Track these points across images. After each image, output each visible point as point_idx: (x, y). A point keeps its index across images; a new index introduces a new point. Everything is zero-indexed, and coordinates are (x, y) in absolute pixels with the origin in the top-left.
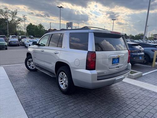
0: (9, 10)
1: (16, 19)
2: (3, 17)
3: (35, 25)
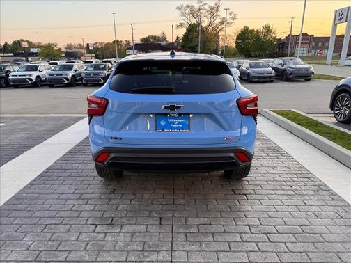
0: (205, 4)
1: (217, 21)
3: (255, 29)
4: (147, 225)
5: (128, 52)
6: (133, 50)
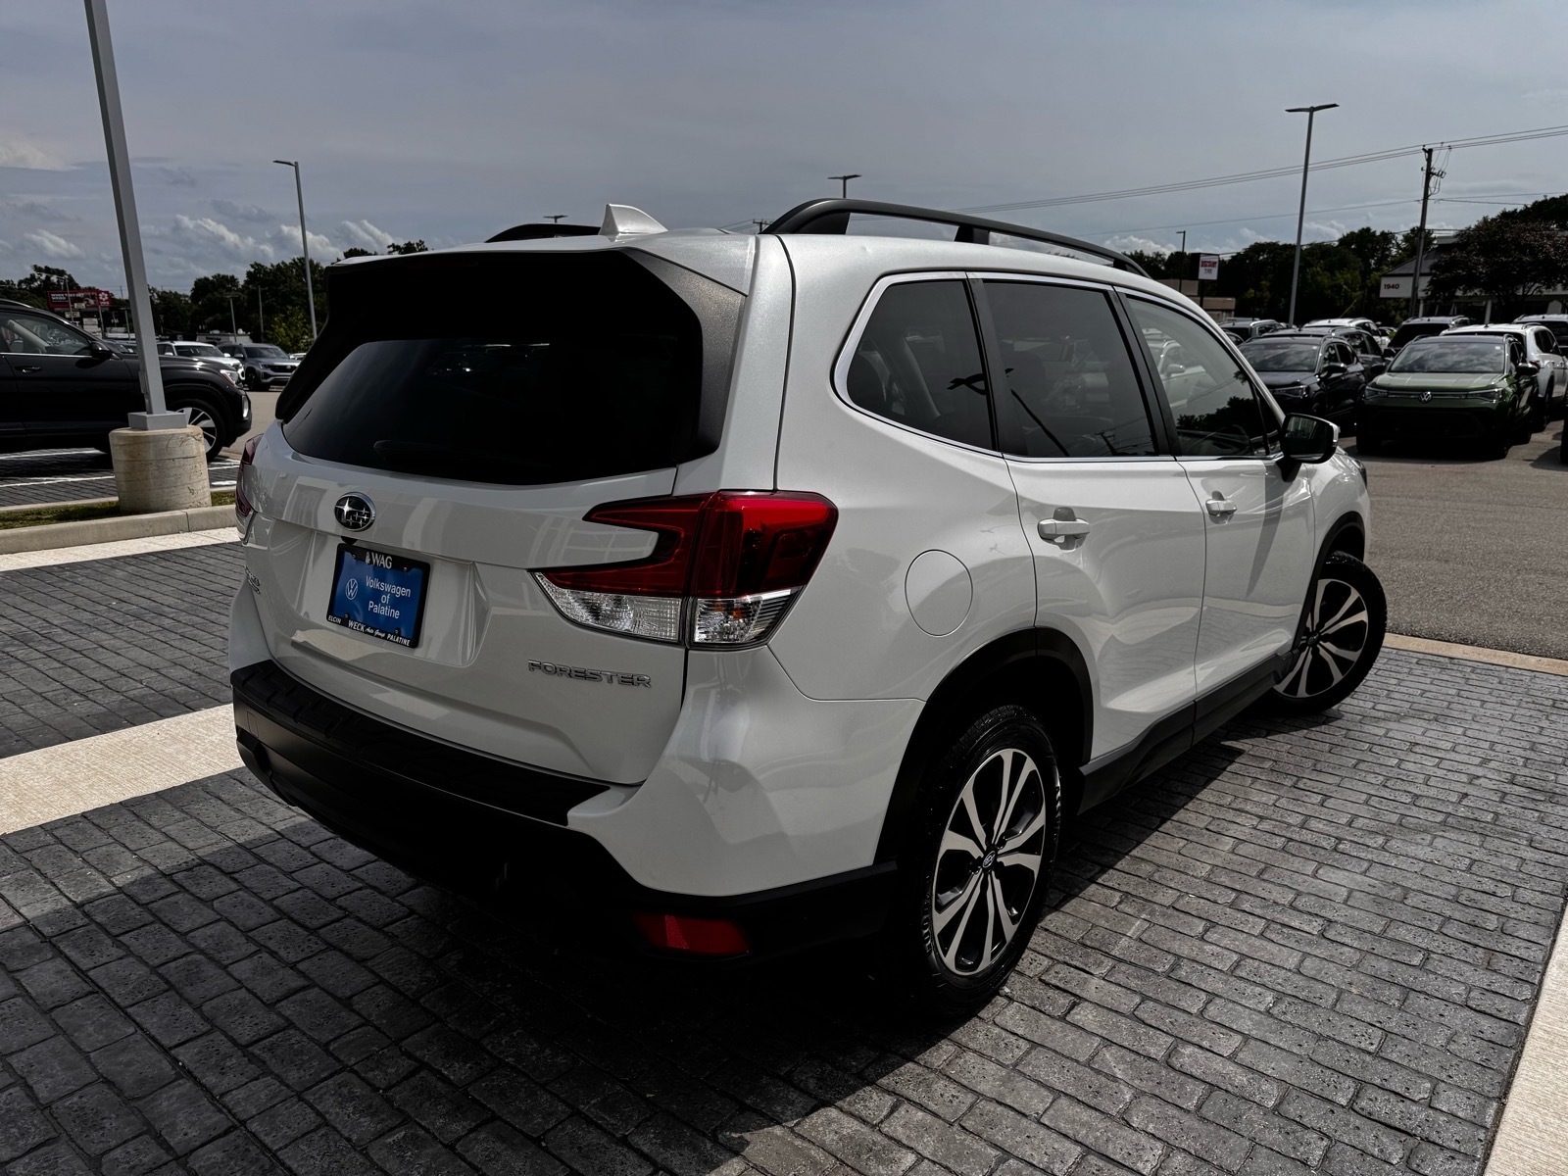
5: (1388, 287)
6: (1411, 279)
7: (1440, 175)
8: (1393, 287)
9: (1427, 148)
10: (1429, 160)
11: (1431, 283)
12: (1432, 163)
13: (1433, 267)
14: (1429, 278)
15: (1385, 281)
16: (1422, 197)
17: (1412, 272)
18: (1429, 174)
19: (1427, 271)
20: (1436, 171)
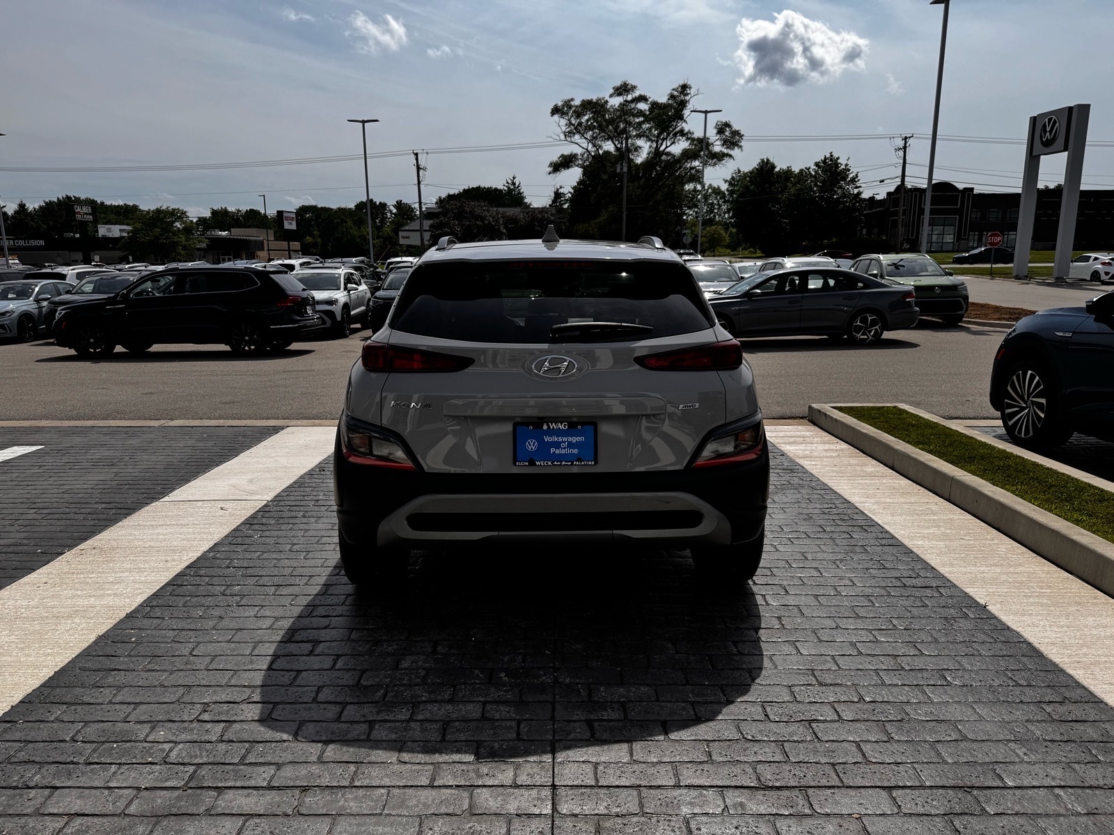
0: (642, 98)
1: (678, 148)
2: (609, 146)
3: (796, 169)
4: (484, 703)
5: (404, 237)
6: (419, 233)
7: (424, 169)
8: (406, 238)
9: (415, 152)
10: (417, 159)
11: (431, 236)
12: (419, 162)
13: (431, 226)
14: (430, 233)
15: (401, 234)
16: (417, 183)
17: (419, 229)
18: (418, 168)
19: (428, 229)
20: (422, 167)
